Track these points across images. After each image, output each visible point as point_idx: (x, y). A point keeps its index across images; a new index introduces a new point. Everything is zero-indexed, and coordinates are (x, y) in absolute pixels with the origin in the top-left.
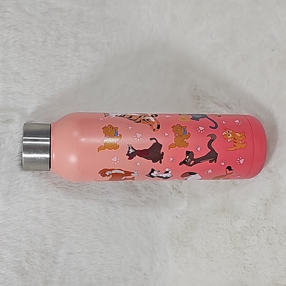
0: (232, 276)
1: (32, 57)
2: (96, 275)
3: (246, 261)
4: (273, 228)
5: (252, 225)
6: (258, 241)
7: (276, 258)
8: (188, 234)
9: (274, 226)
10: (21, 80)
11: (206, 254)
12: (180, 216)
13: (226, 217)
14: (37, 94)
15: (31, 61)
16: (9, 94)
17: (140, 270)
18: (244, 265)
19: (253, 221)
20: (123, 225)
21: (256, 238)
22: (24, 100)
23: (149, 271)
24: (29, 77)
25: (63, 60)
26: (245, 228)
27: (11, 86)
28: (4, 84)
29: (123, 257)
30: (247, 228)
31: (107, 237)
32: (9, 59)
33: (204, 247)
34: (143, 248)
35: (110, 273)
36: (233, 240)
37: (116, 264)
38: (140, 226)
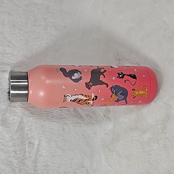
0: (142, 169)
1: (19, 32)
2: (57, 170)
3: (151, 159)
4: (167, 138)
5: (154, 137)
6: (158, 146)
7: (169, 156)
8: (114, 144)
9: (168, 137)
10: (12, 46)
11: (125, 156)
12: (109, 133)
13: (138, 133)
14: (22, 55)
15: (18, 34)
17: (84, 167)
18: (149, 162)
19: (155, 134)
20: (73, 138)
21: (157, 145)
22: (14, 58)
23: (90, 168)
24: (17, 44)
25: (38, 35)
26: (150, 139)
27: (6, 49)
28: (2, 48)
29: (73, 159)
30: (151, 138)
31: (63, 146)
32: (5, 32)
33: (124, 152)
34: (86, 153)
35: (65, 169)
36: (142, 146)
37: (69, 163)
38: (84, 139)
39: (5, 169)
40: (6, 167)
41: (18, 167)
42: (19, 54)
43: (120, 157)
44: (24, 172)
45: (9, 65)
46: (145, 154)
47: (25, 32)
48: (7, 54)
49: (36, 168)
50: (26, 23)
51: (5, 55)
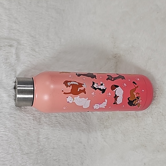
0: (137, 143)
1: (24, 10)
2: (57, 143)
3: (145, 133)
4: (161, 112)
6: (152, 120)
7: (163, 129)
8: (110, 121)
9: (161, 111)
10: (18, 23)
11: (120, 131)
14: (26, 32)
15: (24, 12)
16: (12, 30)
17: (81, 143)
18: (144, 135)
20: (72, 115)
22: (19, 35)
23: (87, 143)
24: (22, 21)
26: (144, 114)
27: (13, 25)
28: (9, 23)
29: (71, 134)
31: (62, 121)
32: (12, 9)
33: (119, 128)
34: (83, 130)
35: (65, 143)
36: (137, 121)
37: (67, 138)
38: (81, 116)
39: (12, 137)
40: (12, 135)
41: (23, 136)
42: (24, 31)
43: (116, 133)
44: (29, 141)
45: (15, 40)
46: (140, 128)
47: (29, 11)
48: (14, 30)
49: (39, 139)
50: (30, 2)
51: (12, 31)
